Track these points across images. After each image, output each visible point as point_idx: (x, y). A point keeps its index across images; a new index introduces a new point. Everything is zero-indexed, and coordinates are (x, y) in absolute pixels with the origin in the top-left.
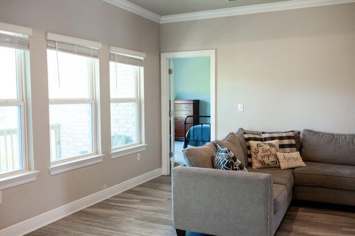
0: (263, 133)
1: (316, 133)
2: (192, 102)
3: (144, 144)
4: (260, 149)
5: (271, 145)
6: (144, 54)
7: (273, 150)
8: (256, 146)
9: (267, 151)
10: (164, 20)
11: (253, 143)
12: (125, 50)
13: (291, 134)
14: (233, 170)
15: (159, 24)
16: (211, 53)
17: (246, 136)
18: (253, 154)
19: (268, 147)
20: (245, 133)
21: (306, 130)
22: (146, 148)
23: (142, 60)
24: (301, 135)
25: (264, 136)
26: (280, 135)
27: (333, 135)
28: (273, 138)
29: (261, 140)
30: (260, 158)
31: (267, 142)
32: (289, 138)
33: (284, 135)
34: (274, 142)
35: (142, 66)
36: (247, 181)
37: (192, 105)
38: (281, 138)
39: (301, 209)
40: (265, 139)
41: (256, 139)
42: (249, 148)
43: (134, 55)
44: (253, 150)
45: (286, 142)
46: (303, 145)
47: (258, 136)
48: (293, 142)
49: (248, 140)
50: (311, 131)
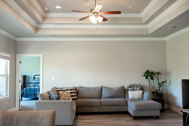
0: (64, 88)
1: (83, 87)
2: (23, 76)
3: (8, 96)
4: (63, 94)
5: (67, 93)
6: (10, 55)
7: (68, 94)
8: (62, 93)
9: (66, 95)
10: (18, 39)
11: (60, 92)
12: (4, 53)
13: (74, 88)
14: (59, 100)
15: (16, 41)
16: (41, 56)
17: (57, 90)
18: (61, 96)
19: (66, 93)
20: (57, 88)
21: (80, 87)
22: (10, 98)
23: (9, 57)
24: (78, 89)
25: (64, 89)
26: (70, 89)
27: (89, 88)
28: (68, 90)
29: (63, 91)
30: (63, 98)
31: (66, 91)
32: (73, 89)
33: (72, 88)
34: (68, 91)
35: (9, 60)
36: (65, 103)
37: (23, 78)
38: (71, 90)
39: (79, 116)
40: (65, 90)
41: (61, 91)
42: (59, 94)
43: (4, 54)
44: (61, 95)
45: (72, 91)
46: (78, 92)
47: (62, 90)
48: (75, 91)
49: (58, 91)
50: (81, 87)
